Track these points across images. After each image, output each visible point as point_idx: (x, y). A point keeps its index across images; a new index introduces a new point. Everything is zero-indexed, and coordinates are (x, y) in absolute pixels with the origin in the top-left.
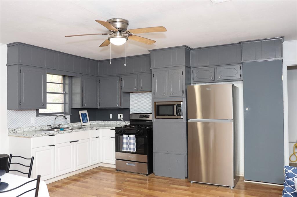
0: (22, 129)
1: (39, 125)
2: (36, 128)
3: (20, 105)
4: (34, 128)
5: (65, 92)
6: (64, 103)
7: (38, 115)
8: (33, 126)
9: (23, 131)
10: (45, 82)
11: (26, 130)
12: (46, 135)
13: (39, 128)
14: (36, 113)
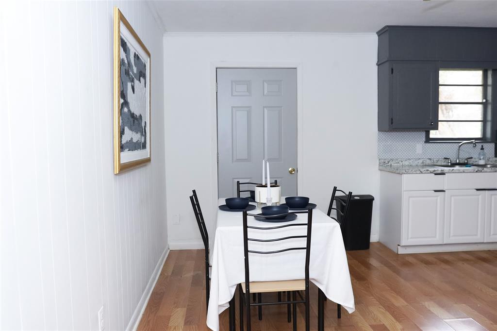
0: (400, 162)
1: (430, 158)
2: (425, 162)
3: (392, 123)
4: (421, 161)
5: (487, 101)
6: (484, 121)
7: (428, 140)
8: (420, 159)
9: (402, 165)
10: (436, 85)
11: (407, 163)
12: (429, 172)
13: (428, 162)
14: (424, 136)
